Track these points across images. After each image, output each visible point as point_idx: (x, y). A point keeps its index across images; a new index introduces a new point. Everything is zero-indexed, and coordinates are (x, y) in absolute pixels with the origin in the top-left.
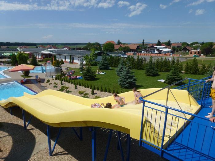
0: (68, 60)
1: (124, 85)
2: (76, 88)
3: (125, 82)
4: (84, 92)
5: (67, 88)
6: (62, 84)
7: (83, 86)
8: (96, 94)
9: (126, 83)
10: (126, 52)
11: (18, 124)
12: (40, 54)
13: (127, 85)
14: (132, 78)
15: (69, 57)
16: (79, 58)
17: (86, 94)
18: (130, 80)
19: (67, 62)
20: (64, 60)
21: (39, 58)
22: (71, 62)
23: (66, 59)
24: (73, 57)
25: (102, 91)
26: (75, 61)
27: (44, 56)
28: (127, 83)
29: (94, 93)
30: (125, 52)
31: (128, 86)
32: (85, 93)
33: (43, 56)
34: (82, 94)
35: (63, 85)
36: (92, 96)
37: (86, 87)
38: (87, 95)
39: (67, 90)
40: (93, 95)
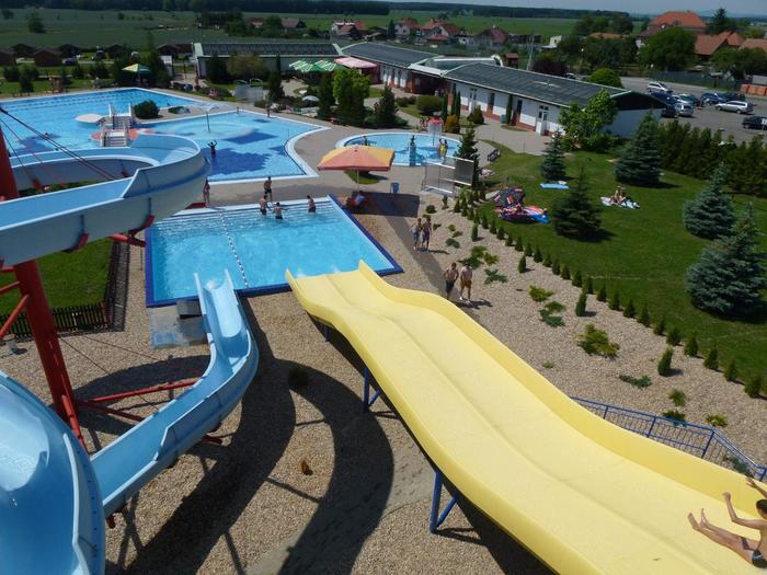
0: (500, 111)
1: (709, 298)
2: (523, 268)
3: (713, 290)
4: (550, 294)
5: (491, 260)
6: (475, 238)
7: (548, 266)
8: (592, 314)
9: (719, 294)
10: (742, 77)
11: (346, 383)
12: (405, 74)
13: (719, 303)
14: (752, 280)
15: (507, 99)
16: (542, 107)
17: (556, 307)
18: (738, 286)
19: (496, 117)
20: (484, 107)
21: (398, 87)
22: (511, 121)
23: (491, 104)
24: (520, 103)
25: (615, 307)
26: (525, 118)
27: (417, 82)
28: (724, 296)
29: (587, 309)
30: (738, 75)
31: (725, 307)
32: (551, 299)
33: (413, 82)
34: (540, 300)
35: (478, 244)
36: (576, 319)
37: (557, 272)
38: (559, 311)
39: (492, 268)
40: (581, 319)
